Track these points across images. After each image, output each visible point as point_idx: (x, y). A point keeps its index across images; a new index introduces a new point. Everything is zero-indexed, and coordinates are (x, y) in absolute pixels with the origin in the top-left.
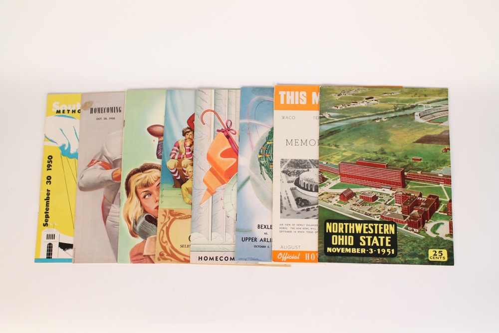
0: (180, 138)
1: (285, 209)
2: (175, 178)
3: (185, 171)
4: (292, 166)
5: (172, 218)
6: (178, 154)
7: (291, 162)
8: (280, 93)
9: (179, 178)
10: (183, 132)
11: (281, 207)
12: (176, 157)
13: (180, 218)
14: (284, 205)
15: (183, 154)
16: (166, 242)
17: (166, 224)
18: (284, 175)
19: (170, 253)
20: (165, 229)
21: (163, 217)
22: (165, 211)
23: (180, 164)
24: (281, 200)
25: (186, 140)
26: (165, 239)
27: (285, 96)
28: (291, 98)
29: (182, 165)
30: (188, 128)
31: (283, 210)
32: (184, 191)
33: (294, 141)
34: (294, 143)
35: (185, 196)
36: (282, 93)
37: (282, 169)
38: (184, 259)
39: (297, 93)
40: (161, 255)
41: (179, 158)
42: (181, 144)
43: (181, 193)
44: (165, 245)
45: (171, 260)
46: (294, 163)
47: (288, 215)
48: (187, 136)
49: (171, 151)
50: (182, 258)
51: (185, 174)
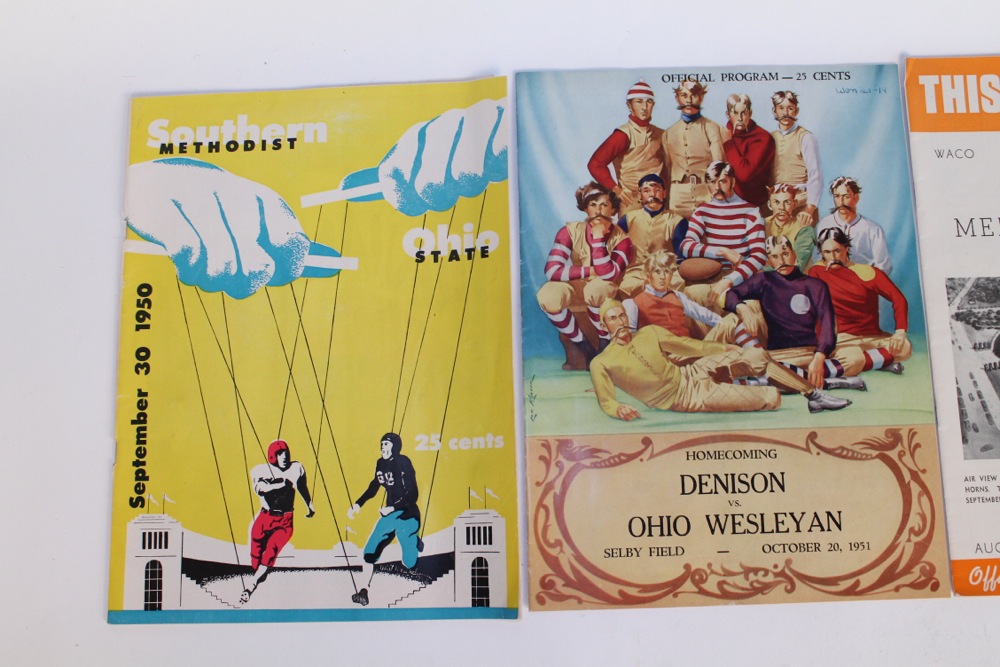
0: (571, 216)
1: (976, 430)
2: (566, 339)
3: (596, 317)
4: (980, 299)
5: (568, 465)
6: (568, 264)
7: (977, 286)
8: (923, 79)
9: (579, 338)
10: (579, 196)
11: (964, 424)
12: (565, 274)
13: (595, 466)
14: (973, 418)
15: (587, 263)
16: (558, 543)
17: (550, 487)
18: (960, 325)
19: (572, 576)
20: (549, 501)
21: (542, 465)
22: (546, 445)
23: (577, 297)
24: (960, 403)
25: (589, 220)
26: (554, 534)
27: (938, 88)
28: (956, 94)
29: (587, 299)
30: (593, 186)
31: (971, 434)
32: (600, 380)
33: (977, 224)
34: (978, 230)
35: (603, 394)
36: (928, 81)
37: (955, 310)
38: (621, 593)
39: (972, 79)
40: (546, 584)
41: (574, 278)
42: (576, 234)
43: (591, 386)
44: (553, 552)
45: (580, 601)
46: (985, 289)
47: (985, 448)
48: (593, 210)
49: (546, 257)
50: (612, 590)
51: (597, 325)
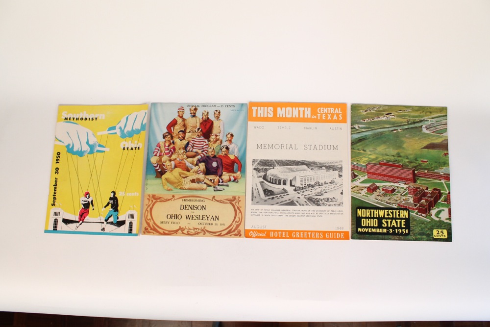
0: (161, 140)
1: (256, 198)
2: (156, 170)
3: (164, 165)
4: (261, 165)
5: (154, 201)
6: (159, 152)
7: (260, 161)
8: (253, 108)
9: (160, 170)
10: (163, 135)
11: (253, 196)
12: (158, 155)
13: (160, 201)
14: (255, 194)
15: (163, 152)
16: (150, 219)
17: (149, 206)
18: (255, 171)
19: (152, 227)
20: (149, 209)
21: (148, 201)
22: (149, 196)
23: (160, 160)
24: (252, 191)
25: (165, 141)
26: (149, 217)
27: (257, 110)
28: (261, 112)
29: (163, 161)
30: (167, 133)
31: (254, 199)
32: (164, 181)
33: (263, 146)
34: (263, 147)
35: (164, 184)
36: (254, 108)
37: (254, 167)
38: (163, 232)
39: (266, 108)
40: (146, 229)
41: (160, 155)
42: (162, 145)
43: (161, 182)
44: (149, 221)
45: (154, 233)
46: (262, 162)
47: (257, 202)
48: (166, 139)
49: (154, 150)
50: (161, 231)
51: (164, 167)
